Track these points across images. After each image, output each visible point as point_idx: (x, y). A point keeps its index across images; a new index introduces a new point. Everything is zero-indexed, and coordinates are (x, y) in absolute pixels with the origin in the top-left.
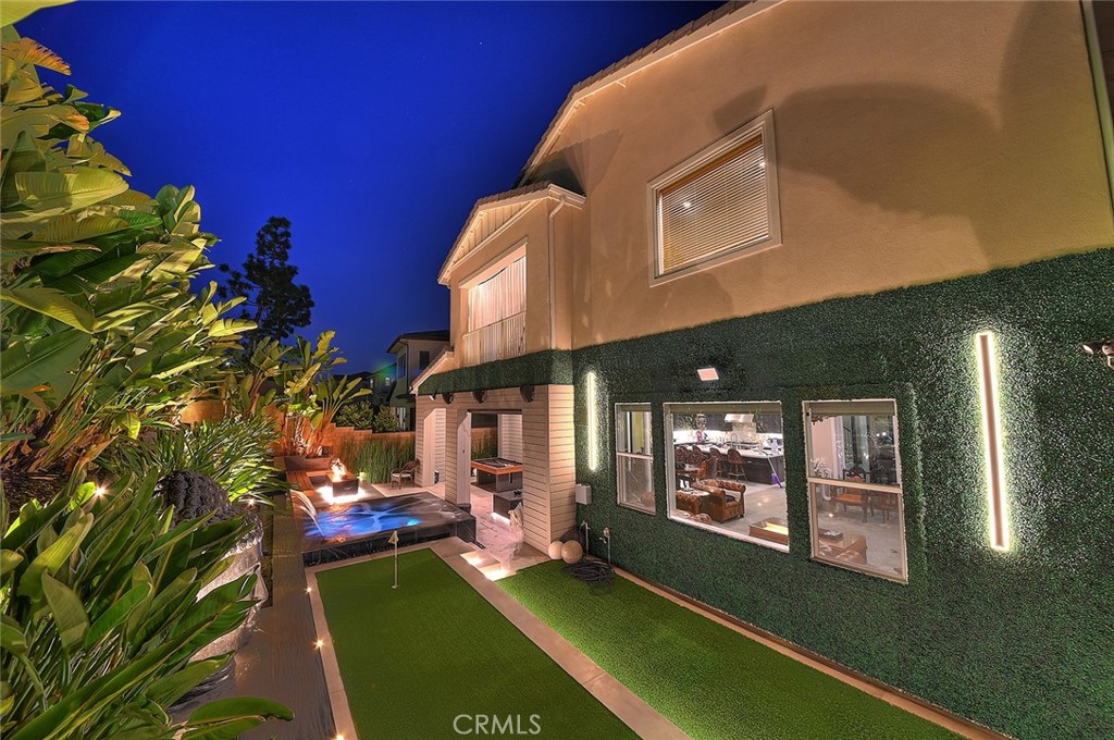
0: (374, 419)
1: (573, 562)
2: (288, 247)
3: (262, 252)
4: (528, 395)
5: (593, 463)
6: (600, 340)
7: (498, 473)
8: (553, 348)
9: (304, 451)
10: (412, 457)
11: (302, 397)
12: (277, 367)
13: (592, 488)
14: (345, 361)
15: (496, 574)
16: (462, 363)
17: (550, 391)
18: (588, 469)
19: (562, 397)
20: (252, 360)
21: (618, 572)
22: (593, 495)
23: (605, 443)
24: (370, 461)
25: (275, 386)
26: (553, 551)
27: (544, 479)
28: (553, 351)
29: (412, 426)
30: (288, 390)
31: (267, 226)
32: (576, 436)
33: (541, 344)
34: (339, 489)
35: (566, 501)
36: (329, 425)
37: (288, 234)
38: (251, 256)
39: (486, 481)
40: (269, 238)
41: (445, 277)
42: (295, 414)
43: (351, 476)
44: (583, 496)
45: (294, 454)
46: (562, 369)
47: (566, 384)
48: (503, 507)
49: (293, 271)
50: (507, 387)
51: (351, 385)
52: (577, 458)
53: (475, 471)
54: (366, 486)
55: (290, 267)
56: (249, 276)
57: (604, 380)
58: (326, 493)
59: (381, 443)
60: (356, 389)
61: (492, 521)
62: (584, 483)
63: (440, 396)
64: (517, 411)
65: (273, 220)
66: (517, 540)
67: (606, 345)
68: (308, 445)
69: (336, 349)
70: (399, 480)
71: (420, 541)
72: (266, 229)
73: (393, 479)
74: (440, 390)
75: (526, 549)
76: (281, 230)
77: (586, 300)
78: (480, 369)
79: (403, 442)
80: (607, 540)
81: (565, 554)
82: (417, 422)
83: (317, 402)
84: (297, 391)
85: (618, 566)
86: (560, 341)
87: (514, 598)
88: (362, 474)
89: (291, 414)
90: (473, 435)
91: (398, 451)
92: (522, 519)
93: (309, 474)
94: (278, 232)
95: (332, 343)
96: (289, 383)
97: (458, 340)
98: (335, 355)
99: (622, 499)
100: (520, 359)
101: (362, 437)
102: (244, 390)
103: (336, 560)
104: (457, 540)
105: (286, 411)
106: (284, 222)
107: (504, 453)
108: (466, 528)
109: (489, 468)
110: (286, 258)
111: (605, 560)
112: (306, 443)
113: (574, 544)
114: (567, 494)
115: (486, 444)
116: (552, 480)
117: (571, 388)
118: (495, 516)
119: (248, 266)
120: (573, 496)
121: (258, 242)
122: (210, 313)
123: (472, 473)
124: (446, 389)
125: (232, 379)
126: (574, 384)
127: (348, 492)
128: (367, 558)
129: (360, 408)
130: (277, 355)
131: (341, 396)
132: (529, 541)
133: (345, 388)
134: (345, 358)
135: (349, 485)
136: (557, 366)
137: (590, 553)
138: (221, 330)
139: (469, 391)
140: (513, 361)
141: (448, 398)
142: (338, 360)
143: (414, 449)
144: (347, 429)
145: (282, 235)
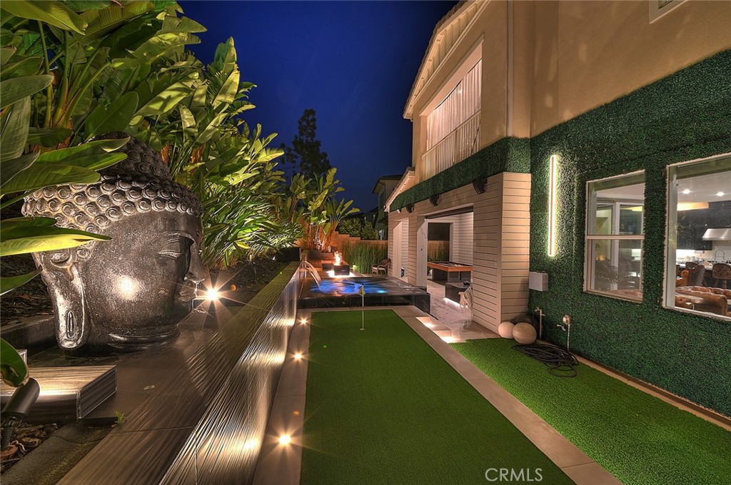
0: (361, 231)
1: (526, 342)
2: (315, 128)
3: (301, 134)
4: (481, 186)
5: (553, 249)
6: (568, 115)
7: (449, 270)
8: (510, 134)
9: (321, 248)
10: (386, 257)
11: (318, 212)
12: (304, 192)
13: (550, 277)
14: (343, 190)
15: (449, 339)
16: (421, 178)
17: (504, 179)
18: (545, 256)
19: (518, 186)
20: (291, 188)
21: (580, 360)
22: (550, 282)
23: (569, 227)
24: (359, 258)
25: (302, 205)
26: (503, 330)
27: (496, 265)
28: (509, 138)
29: (386, 237)
30: (310, 207)
31: (303, 116)
32: (531, 226)
33: (497, 134)
34: (338, 270)
35: (518, 287)
36: (334, 233)
37: (314, 120)
38: (296, 137)
39: (439, 277)
40: (305, 123)
41: (409, 112)
42: (314, 224)
43: (346, 264)
44: (538, 282)
45: (316, 249)
46: (520, 157)
47: (522, 172)
48: (454, 294)
49: (318, 144)
50: (459, 187)
51: (347, 205)
52: (532, 246)
53: (431, 271)
54: (356, 272)
55: (316, 142)
56: (296, 150)
57: (572, 159)
58: (331, 273)
59: (366, 246)
60: (350, 208)
61: (444, 303)
62: (540, 270)
63: (404, 209)
64: (469, 209)
65: (306, 111)
66: (467, 318)
67: (577, 120)
68: (323, 245)
69: (337, 181)
70: (377, 272)
71: (386, 304)
72: (303, 118)
73: (373, 271)
74: (405, 204)
75: (474, 325)
76: (311, 117)
77: (551, 78)
78: (435, 179)
79: (380, 248)
80: (566, 327)
81: (517, 334)
82: (389, 232)
83: (326, 216)
84: (315, 208)
85: (580, 355)
86: (519, 129)
87: (465, 359)
88: (354, 266)
89: (312, 223)
90: (429, 246)
91: (377, 254)
92: (471, 301)
93: (323, 262)
94: (310, 119)
95: (335, 177)
96: (310, 202)
97: (418, 159)
98: (337, 186)
99: (589, 285)
100: (473, 157)
101: (354, 242)
102: (287, 208)
103: (327, 307)
104: (414, 308)
105: (309, 221)
106: (312, 112)
107: (454, 256)
108: (422, 301)
109: (442, 266)
110: (314, 135)
111: (564, 347)
112: (322, 244)
113: (528, 327)
114: (519, 280)
115: (440, 253)
116: (504, 266)
117: (527, 178)
118: (447, 300)
119: (295, 143)
120: (526, 284)
121: (299, 128)
122: (258, 145)
123: (428, 273)
124: (407, 203)
125: (280, 199)
126: (531, 172)
127: (344, 274)
128: (347, 309)
129: (353, 222)
130: (304, 185)
131: (341, 213)
132: (478, 320)
133: (343, 207)
134: (343, 187)
135: (344, 269)
136: (514, 153)
137: (543, 339)
138: (265, 157)
139: (427, 199)
140: (466, 161)
141: (410, 208)
142: (340, 189)
143: (387, 252)
144: (345, 236)
145: (312, 121)
